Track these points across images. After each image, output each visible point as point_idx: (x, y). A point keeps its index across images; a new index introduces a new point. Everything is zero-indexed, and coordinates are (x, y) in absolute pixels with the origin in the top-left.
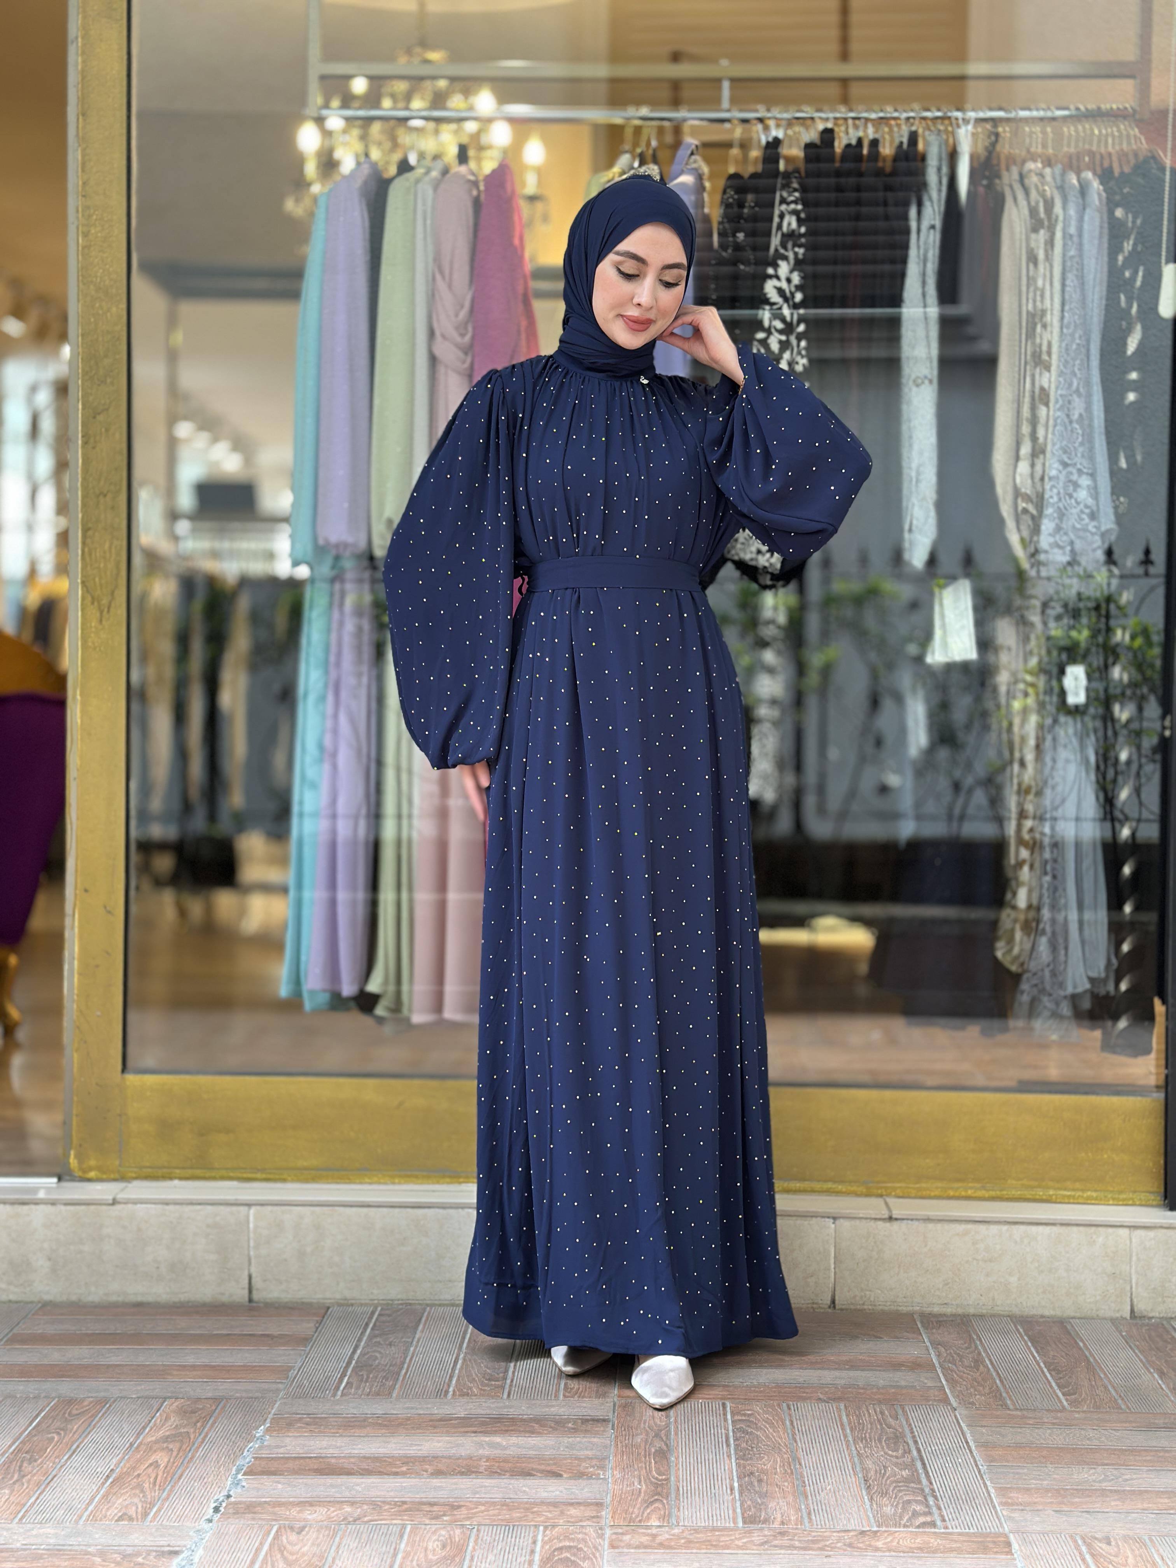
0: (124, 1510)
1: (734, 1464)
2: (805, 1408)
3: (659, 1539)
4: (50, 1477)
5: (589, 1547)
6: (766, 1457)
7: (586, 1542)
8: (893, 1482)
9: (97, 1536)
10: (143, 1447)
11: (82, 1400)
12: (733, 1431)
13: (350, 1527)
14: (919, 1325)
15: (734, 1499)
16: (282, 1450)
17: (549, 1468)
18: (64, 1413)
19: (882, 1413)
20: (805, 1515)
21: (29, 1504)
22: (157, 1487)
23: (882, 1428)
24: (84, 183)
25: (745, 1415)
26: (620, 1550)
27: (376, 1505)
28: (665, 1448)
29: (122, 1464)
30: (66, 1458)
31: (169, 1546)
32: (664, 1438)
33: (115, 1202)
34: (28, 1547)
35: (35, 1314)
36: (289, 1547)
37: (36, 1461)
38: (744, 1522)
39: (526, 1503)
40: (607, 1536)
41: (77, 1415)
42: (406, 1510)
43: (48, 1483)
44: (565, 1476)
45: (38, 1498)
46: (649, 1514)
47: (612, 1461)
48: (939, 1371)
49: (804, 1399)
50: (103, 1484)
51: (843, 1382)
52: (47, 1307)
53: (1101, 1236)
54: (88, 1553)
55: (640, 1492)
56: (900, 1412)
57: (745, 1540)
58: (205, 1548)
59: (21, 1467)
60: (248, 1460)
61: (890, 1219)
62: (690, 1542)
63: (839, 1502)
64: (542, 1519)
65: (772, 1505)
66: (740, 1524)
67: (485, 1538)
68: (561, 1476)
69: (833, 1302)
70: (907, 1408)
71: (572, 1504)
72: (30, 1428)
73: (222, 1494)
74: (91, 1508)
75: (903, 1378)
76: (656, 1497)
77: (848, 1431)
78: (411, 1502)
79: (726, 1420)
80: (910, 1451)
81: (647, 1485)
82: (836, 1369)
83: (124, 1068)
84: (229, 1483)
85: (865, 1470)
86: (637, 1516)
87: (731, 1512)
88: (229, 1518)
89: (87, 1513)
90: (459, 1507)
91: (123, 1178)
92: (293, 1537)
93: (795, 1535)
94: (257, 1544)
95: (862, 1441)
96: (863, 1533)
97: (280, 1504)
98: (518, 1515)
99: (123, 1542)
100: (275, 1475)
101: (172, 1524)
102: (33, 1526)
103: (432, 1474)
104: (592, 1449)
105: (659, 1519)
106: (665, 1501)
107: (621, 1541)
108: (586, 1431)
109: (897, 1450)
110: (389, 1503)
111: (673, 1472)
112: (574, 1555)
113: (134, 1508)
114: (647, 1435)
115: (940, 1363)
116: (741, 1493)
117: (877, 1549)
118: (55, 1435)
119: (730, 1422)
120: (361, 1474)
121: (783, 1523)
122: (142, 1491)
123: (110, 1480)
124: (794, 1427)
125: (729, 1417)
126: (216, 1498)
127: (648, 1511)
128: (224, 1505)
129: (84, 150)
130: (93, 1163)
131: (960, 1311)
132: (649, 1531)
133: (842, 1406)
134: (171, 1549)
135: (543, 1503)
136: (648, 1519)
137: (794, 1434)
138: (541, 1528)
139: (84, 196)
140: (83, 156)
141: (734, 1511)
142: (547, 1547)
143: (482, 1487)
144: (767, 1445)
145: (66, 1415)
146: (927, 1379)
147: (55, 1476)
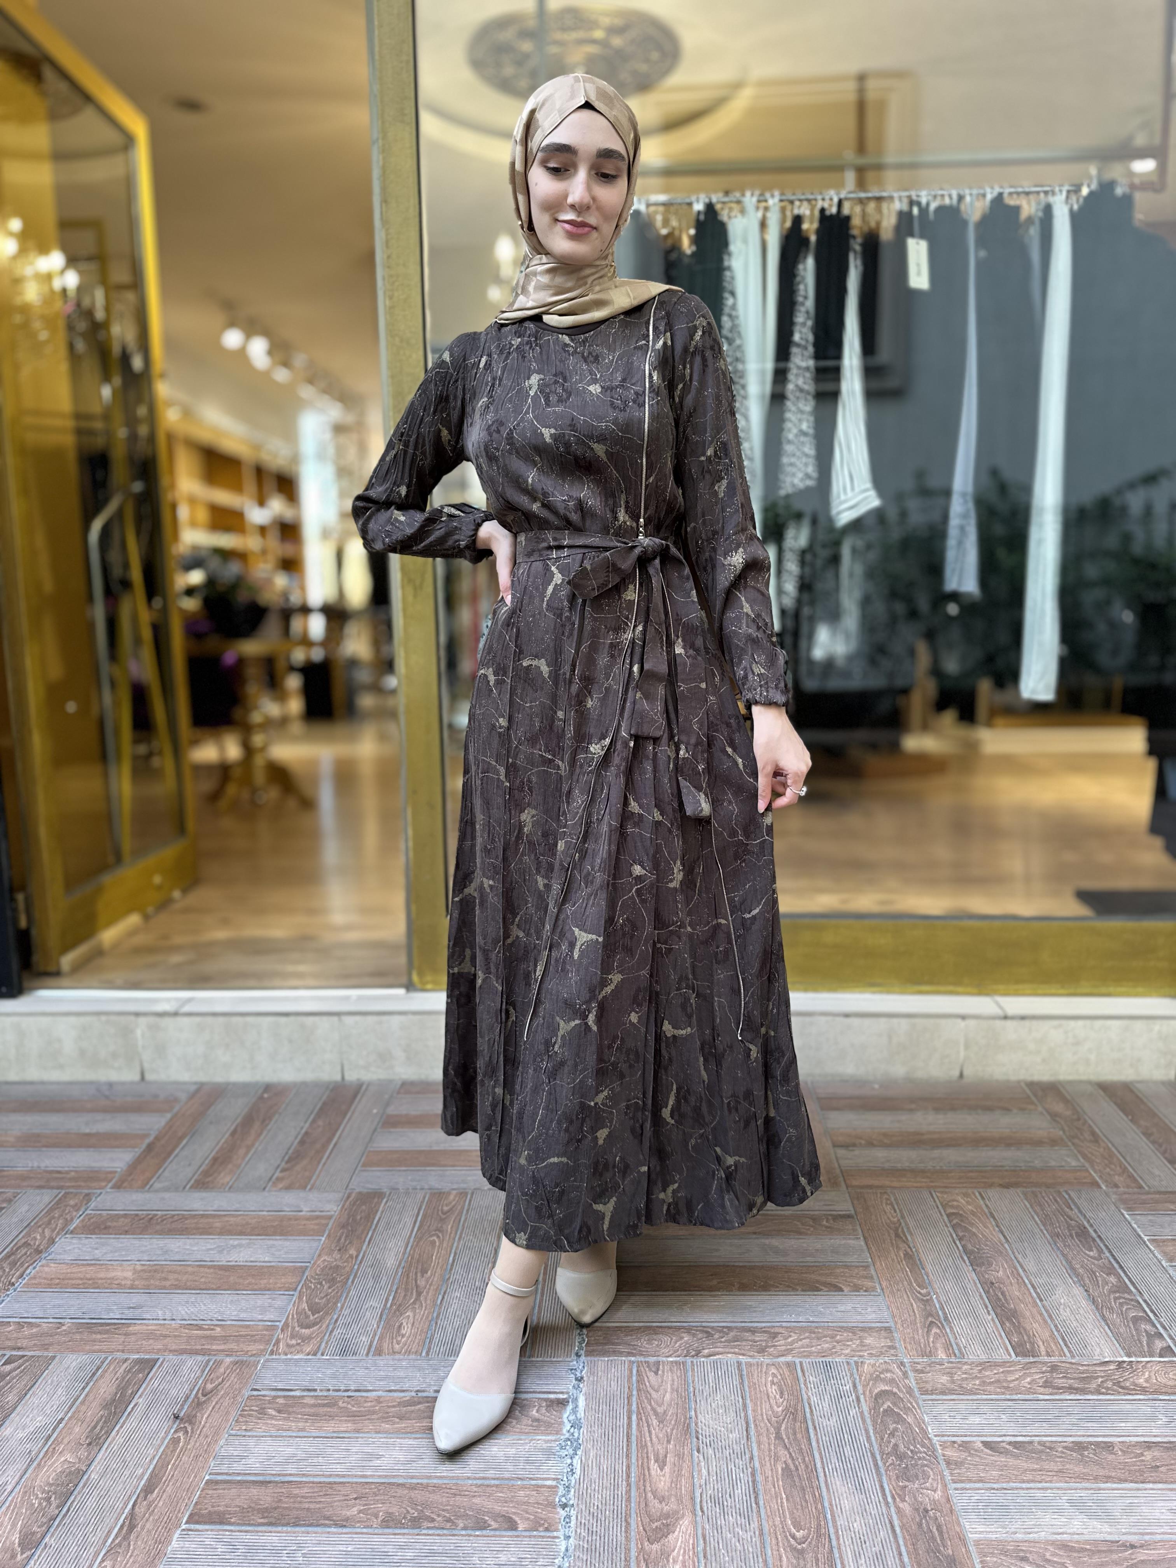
1: (972, 1271)
2: (994, 1196)
4: (442, 1294)
5: (903, 1392)
6: (994, 1262)
7: (897, 1385)
8: (1109, 1292)
11: (449, 1194)
12: (953, 1228)
15: (993, 1320)
17: (827, 1279)
19: (1056, 1200)
20: (1061, 1342)
21: (430, 1331)
23: (1065, 1220)
24: (389, 257)
25: (952, 1206)
26: (930, 1396)
28: (909, 1251)
30: (449, 1268)
35: (398, 1093)
36: (654, 1394)
37: (426, 1272)
38: (1016, 1353)
41: (448, 1211)
43: (441, 1303)
44: (845, 1289)
45: (436, 1323)
46: (933, 1343)
49: (989, 1186)
51: (1008, 1163)
52: (407, 1088)
53: (1157, 1026)
55: (914, 1311)
56: (1068, 1198)
57: (1029, 1379)
58: (585, 1395)
59: (416, 1280)
61: (1006, 1018)
62: (984, 1383)
64: (849, 1351)
65: (1028, 1327)
66: (1014, 1357)
69: (961, 1075)
70: (1070, 1192)
71: (865, 1330)
72: (416, 1230)
75: (1050, 1157)
76: (930, 1319)
79: (941, 1214)
80: (1103, 1252)
81: (915, 1301)
85: (1078, 1276)
87: (998, 1338)
88: (593, 1350)
90: (776, 1334)
92: (653, 1379)
93: (1067, 1369)
94: (626, 1392)
95: (1058, 1238)
96: (1120, 1365)
97: (631, 1331)
98: (828, 1346)
103: (739, 1289)
104: (853, 1254)
106: (939, 1325)
108: (840, 1230)
109: (1091, 1250)
111: (929, 1283)
112: (895, 1404)
116: (995, 1312)
117: (1144, 1390)
119: (945, 1216)
121: (1048, 1353)
125: (941, 1209)
127: (931, 1339)
129: (387, 230)
130: (429, 978)
131: (1053, 1079)
132: (944, 1368)
133: (1021, 1193)
135: (841, 1328)
136: (936, 1349)
139: (389, 267)
140: (387, 235)
141: (1001, 1337)
142: (868, 1393)
143: (785, 1306)
144: (987, 1245)
146: (1067, 1157)
147: (445, 1293)
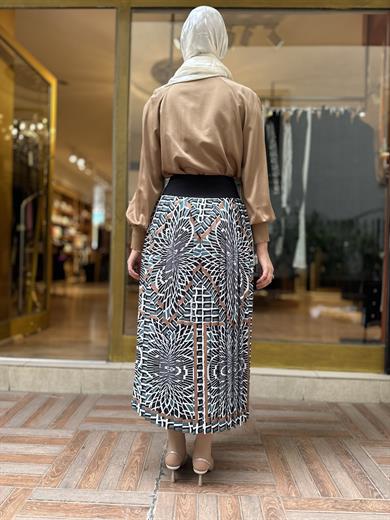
0: (129, 485)
2: (314, 440)
3: (299, 504)
5: (278, 508)
6: (314, 463)
9: (122, 498)
11: (114, 432)
17: (252, 467)
22: (138, 473)
26: (289, 510)
29: (127, 462)
33: (121, 369)
34: (100, 504)
35: (101, 398)
36: (183, 506)
37: (102, 459)
41: (113, 439)
49: (312, 436)
50: (122, 471)
52: (104, 397)
54: (119, 508)
57: (326, 505)
61: (319, 378)
62: (309, 506)
65: (327, 486)
66: (321, 497)
68: (257, 470)
69: (303, 399)
70: (343, 440)
76: (289, 482)
83: (123, 334)
86: (288, 492)
91: (122, 361)
92: (183, 501)
93: (341, 502)
96: (361, 501)
99: (130, 502)
102: (102, 492)
105: (295, 493)
106: (293, 484)
107: (287, 505)
109: (350, 460)
112: (275, 513)
113: (132, 484)
116: (314, 480)
117: (370, 510)
118: (107, 447)
122: (134, 475)
123: (124, 469)
127: (290, 489)
130: (115, 357)
133: (324, 439)
136: (291, 493)
141: (316, 489)
142: (265, 508)
145: (110, 439)
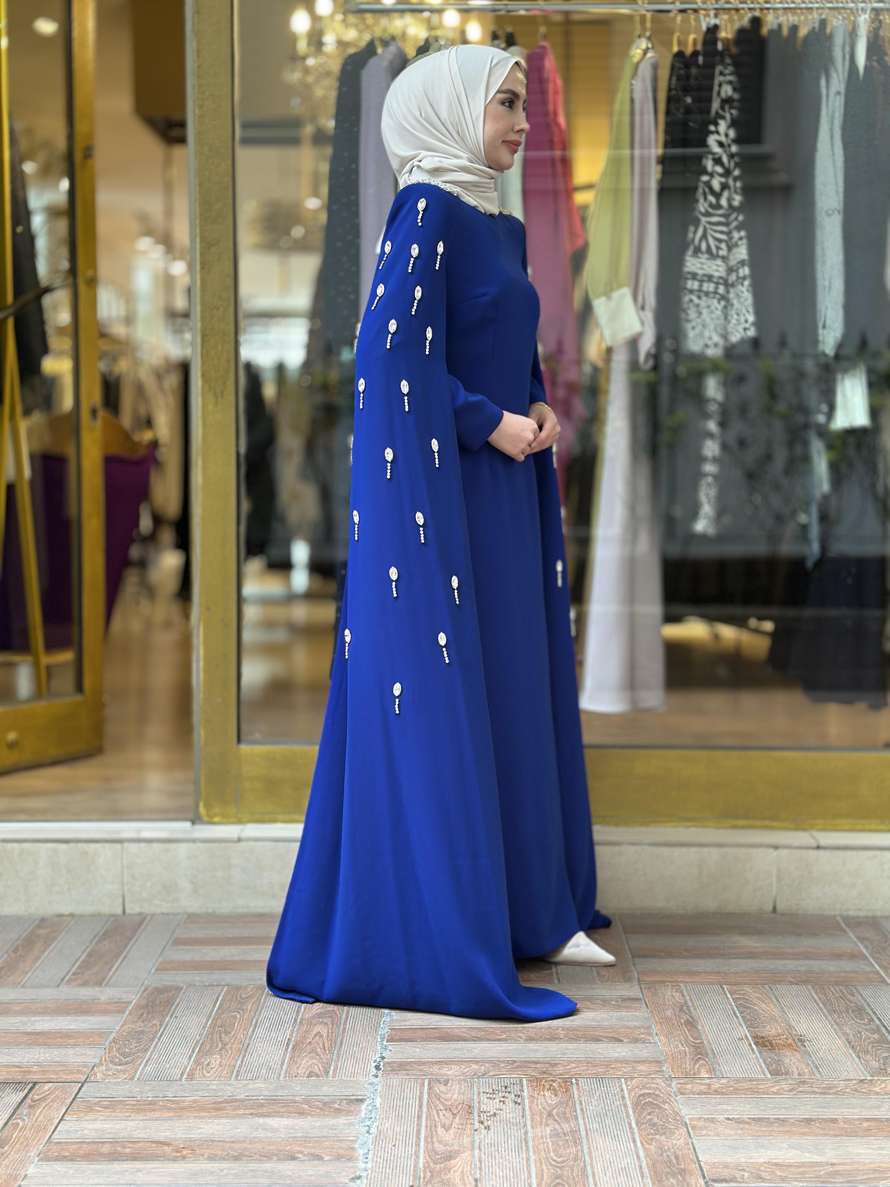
0: (310, 1069)
1: (746, 1031)
2: (782, 989)
3: (713, 1087)
4: (246, 1045)
5: (664, 1094)
6: (769, 1026)
7: (660, 1090)
8: (869, 1043)
9: (298, 1089)
10: (304, 1022)
11: (246, 987)
12: (736, 1005)
13: (481, 1080)
14: (843, 925)
15: (757, 1057)
16: (408, 1023)
17: (610, 1035)
18: (237, 998)
19: (841, 991)
20: (814, 1069)
21: (237, 1066)
22: (327, 1052)
23: (846, 1003)
25: (740, 994)
26: (688, 1096)
27: (495, 1063)
28: (691, 1019)
29: (294, 1035)
30: (251, 1030)
31: (353, 1095)
32: (687, 1012)
33: (239, 840)
34: (250, 1098)
35: (185, 922)
36: (441, 1095)
37: (230, 1033)
38: (771, 1075)
39: (605, 1061)
40: (673, 1085)
41: (247, 998)
42: (517, 1067)
43: (246, 1050)
44: (625, 1040)
45: (242, 1061)
46: (698, 1068)
47: (655, 1029)
48: (871, 959)
49: (780, 982)
50: (287, 1049)
51: (803, 969)
52: (192, 918)
54: (296, 1102)
55: (685, 1052)
56: (854, 991)
57: (777, 1088)
58: (381, 1096)
59: (221, 1038)
60: (386, 1031)
61: (818, 847)
62: (738, 1089)
63: (836, 1059)
64: (621, 1073)
65: (787, 1061)
66: (769, 1076)
67: (584, 1088)
68: (622, 1041)
69: (775, 909)
70: (859, 988)
71: (639, 1062)
72: (216, 1009)
73: (377, 1056)
74: (284, 1067)
75: (847, 965)
76: (699, 1056)
77: (821, 1005)
78: (519, 1061)
79: (727, 998)
80: (873, 1021)
81: (687, 1046)
82: (794, 959)
83: (239, 740)
84: (379, 1048)
85: (845, 1034)
86: (690, 1071)
87: (758, 1066)
88: (389, 1074)
89: (283, 1072)
90: (556, 1064)
91: (240, 822)
92: (443, 1088)
93: (813, 1083)
94: (418, 1094)
95: (834, 1012)
96: (862, 1081)
97: (424, 1064)
98: (603, 1070)
99: (319, 1093)
100: (411, 1041)
101: (349, 1079)
102: (247, 1082)
103: (526, 1040)
104: (637, 1021)
105: (707, 1072)
106: (707, 1059)
107: (686, 1089)
108: (627, 1007)
109: (863, 1019)
110: (503, 1062)
111: (703, 1037)
112: (656, 1100)
113: (316, 1067)
114: (674, 1010)
115: (870, 954)
116: (760, 1053)
117: (877, 1093)
118: (236, 1013)
119: (731, 999)
120: (474, 1041)
121: (800, 1074)
122: (318, 1055)
123: (291, 1046)
124: (780, 1003)
125: (729, 996)
126: (374, 1059)
127: (697, 1066)
128: (382, 1064)
130: (217, 810)
131: (870, 914)
132: (704, 1081)
133: (810, 987)
134: (356, 1097)
135: (617, 1061)
136: (699, 1072)
137: (782, 1008)
138: (623, 1080)
139: (199, 77)
140: (198, 44)
141: (760, 1066)
142: (633, 1094)
143: (567, 1049)
144: (765, 1016)
145: (239, 998)
146: (864, 965)
147: (249, 1044)
